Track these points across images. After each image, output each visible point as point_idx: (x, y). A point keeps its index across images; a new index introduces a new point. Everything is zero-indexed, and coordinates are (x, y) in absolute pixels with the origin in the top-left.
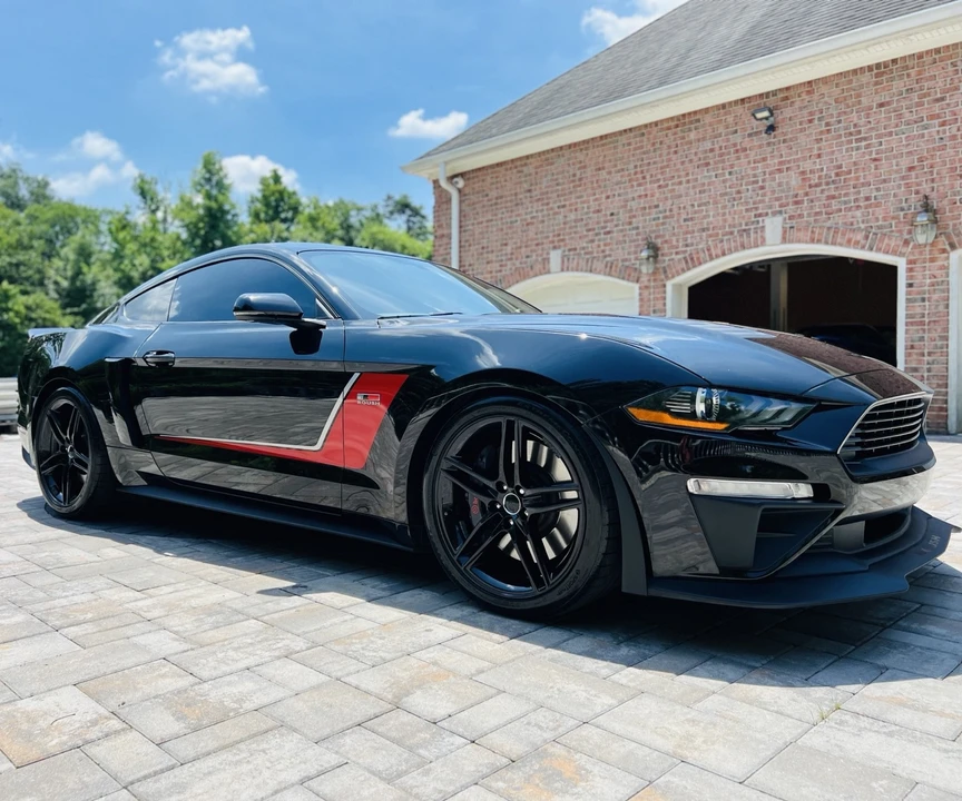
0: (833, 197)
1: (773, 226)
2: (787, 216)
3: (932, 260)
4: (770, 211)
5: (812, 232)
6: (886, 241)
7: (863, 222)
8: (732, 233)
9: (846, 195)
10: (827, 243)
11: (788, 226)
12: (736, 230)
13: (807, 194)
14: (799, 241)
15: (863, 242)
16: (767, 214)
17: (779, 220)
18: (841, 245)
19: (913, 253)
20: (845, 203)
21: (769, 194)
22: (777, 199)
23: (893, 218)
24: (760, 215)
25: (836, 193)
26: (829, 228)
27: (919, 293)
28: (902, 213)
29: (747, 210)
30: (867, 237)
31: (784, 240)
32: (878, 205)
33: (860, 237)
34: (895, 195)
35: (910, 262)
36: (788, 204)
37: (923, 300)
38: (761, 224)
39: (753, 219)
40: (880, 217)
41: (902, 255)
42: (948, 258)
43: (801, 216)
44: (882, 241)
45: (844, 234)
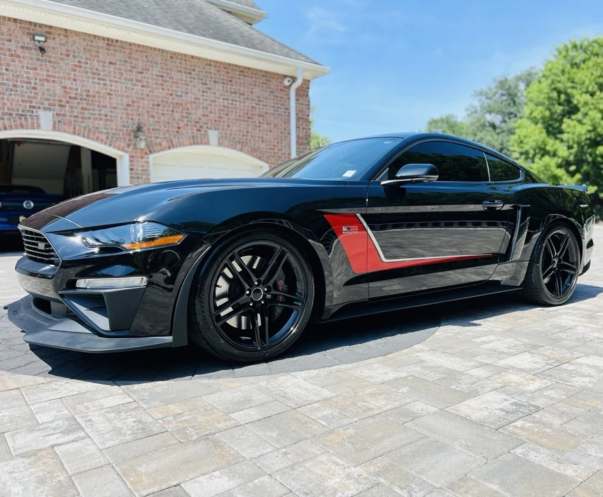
0: (86, 109)
1: (46, 118)
2: (55, 113)
3: (142, 157)
4: (41, 106)
5: (74, 128)
6: (118, 142)
7: (104, 128)
8: (11, 114)
9: (93, 110)
10: (84, 136)
11: (57, 120)
12: (14, 113)
13: (68, 102)
14: (65, 131)
15: (105, 140)
16: (39, 108)
17: (50, 114)
18: (92, 139)
19: (131, 152)
20: (93, 114)
21: (40, 94)
22: (47, 99)
23: (120, 130)
24: (34, 107)
25: (88, 107)
26: (85, 128)
27: (136, 174)
28: (125, 129)
29: (23, 101)
30: (108, 138)
31: (54, 129)
32: (112, 121)
33: (104, 137)
34: (121, 118)
35: (131, 157)
36: (55, 105)
37: (138, 178)
38: (35, 114)
39: (28, 108)
40: (114, 128)
41: (126, 152)
42: (148, 158)
43: (64, 115)
44: (116, 141)
45: (94, 134)
